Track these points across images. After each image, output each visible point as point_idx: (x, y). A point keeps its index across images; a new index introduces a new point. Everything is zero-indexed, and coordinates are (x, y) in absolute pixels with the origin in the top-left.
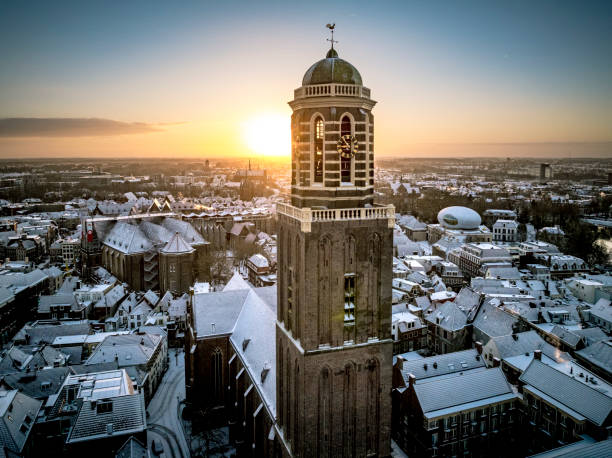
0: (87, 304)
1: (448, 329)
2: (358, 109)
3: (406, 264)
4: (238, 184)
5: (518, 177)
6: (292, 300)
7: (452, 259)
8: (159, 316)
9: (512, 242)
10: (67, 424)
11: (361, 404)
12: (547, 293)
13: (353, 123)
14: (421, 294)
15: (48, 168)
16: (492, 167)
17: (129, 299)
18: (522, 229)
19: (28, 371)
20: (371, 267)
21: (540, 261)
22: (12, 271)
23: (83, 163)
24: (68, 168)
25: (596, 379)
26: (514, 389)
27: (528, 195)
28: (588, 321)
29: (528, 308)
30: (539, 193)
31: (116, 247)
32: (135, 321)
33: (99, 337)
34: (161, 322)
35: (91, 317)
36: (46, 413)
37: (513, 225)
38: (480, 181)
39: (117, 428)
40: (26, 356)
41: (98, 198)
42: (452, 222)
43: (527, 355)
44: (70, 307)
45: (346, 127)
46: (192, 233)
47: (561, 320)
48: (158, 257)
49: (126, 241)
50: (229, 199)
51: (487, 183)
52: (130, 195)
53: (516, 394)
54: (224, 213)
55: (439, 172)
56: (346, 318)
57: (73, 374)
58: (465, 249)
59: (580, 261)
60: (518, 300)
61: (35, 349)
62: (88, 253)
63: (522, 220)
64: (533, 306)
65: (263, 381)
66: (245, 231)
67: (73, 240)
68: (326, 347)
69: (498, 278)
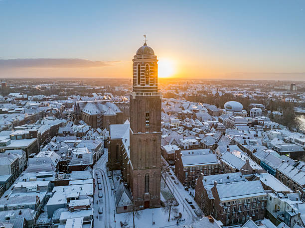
0: (76, 131)
1: (207, 145)
2: (151, 62)
3: (203, 123)
5: (278, 90)
8: (101, 137)
11: (151, 151)
12: (257, 136)
13: (149, 66)
15: (60, 82)
16: (268, 85)
17: (91, 131)
19: (56, 148)
20: (154, 110)
21: (260, 124)
22: (49, 119)
23: (75, 81)
24: (69, 82)
28: (269, 146)
31: (87, 112)
32: (93, 138)
33: (80, 141)
34: (102, 139)
35: (77, 136)
36: (63, 159)
37: (260, 110)
38: (258, 91)
39: (84, 163)
40: (56, 144)
44: (69, 132)
45: (147, 68)
46: (116, 108)
47: (254, 144)
48: (102, 116)
49: (90, 110)
52: (94, 94)
53: (219, 162)
55: (241, 87)
56: (146, 125)
57: (70, 148)
58: (229, 118)
59: (277, 124)
61: (58, 143)
62: (77, 115)
64: (244, 138)
65: (128, 150)
67: (71, 110)
68: (141, 133)
69: (238, 129)
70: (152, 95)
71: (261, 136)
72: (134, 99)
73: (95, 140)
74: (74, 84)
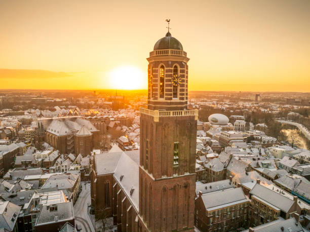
0: (40, 160)
1: (215, 170)
2: (181, 62)
4: (111, 103)
5: (245, 101)
6: (148, 155)
7: (215, 138)
8: (76, 166)
9: (243, 131)
10: (35, 217)
12: (260, 154)
13: (179, 69)
14: (202, 155)
15: (14, 94)
16: (232, 96)
17: (61, 158)
18: (247, 125)
19: (13, 192)
20: (186, 139)
21: (257, 139)
23: (31, 92)
24: (24, 94)
25: (284, 192)
26: (247, 197)
27: (250, 108)
28: (280, 167)
29: (252, 161)
30: (255, 108)
31: (53, 132)
32: (64, 168)
33: (47, 176)
34: (77, 169)
35: (42, 166)
36: (24, 212)
37: (243, 123)
38: (227, 102)
39: (60, 218)
40: (11, 185)
41: (41, 109)
42: (215, 121)
43: (253, 182)
44: (31, 162)
45: (176, 71)
46: (90, 125)
47: (268, 166)
48: (74, 137)
49: (58, 129)
50: (107, 110)
51: (230, 103)
52: (57, 108)
53: (248, 200)
54: (105, 117)
55: (208, 98)
56: (175, 163)
57: (36, 193)
58: (222, 134)
59: (275, 139)
60: (247, 157)
61: (15, 182)
62: (39, 136)
63: (248, 120)
64: (254, 160)
65: (131, 195)
66: (116, 125)
67: (30, 129)
68: (164, 177)
69: (238, 147)
70: (183, 115)
71: (265, 154)
72: (157, 123)
73: (70, 174)
74: (31, 96)
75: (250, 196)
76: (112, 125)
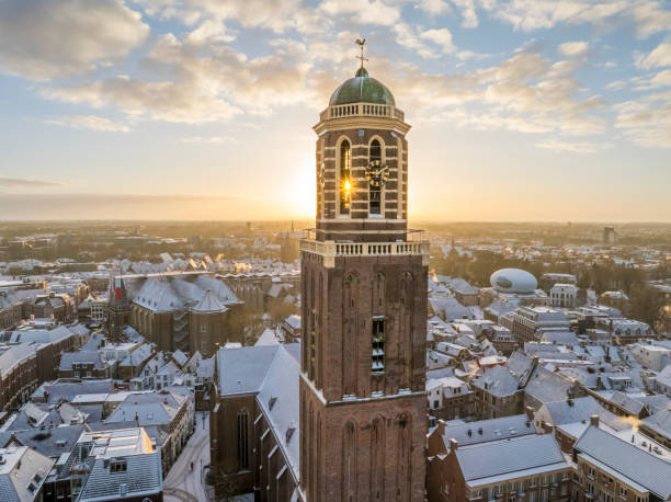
0: (111, 363)
1: (497, 394)
2: (389, 132)
3: (454, 327)
4: (279, 247)
5: (579, 242)
6: (316, 347)
7: (505, 323)
8: (187, 377)
9: (571, 307)
10: (79, 484)
11: (390, 464)
12: (608, 359)
13: (384, 147)
14: (470, 358)
15: (85, 229)
16: (551, 231)
17: (157, 359)
18: (582, 297)
19: (43, 428)
20: (403, 310)
21: (601, 326)
22: (36, 327)
25: (660, 449)
26: (568, 458)
27: (589, 260)
28: (653, 389)
29: (587, 375)
30: (601, 258)
31: (146, 305)
32: (162, 381)
33: (121, 396)
34: (189, 383)
35: (117, 376)
36: (58, 472)
37: (573, 289)
38: (538, 246)
39: (131, 489)
40: (43, 413)
41: (133, 259)
42: (505, 285)
43: (584, 422)
44: (93, 365)
45: (376, 152)
47: (623, 386)
48: (188, 316)
49: (155, 300)
50: (269, 261)
51: (545, 247)
52: (165, 256)
53: (570, 463)
54: (262, 274)
55: (495, 236)
56: (375, 366)
57: (87, 431)
58: (519, 312)
59: (645, 326)
60: (575, 366)
61: (52, 407)
62: (116, 311)
63: (583, 285)
64: (591, 371)
65: (288, 441)
66: (283, 293)
67: (103, 299)
68: (351, 398)
69: (555, 342)
70: (394, 253)
71: (619, 360)
72: (330, 270)
73: (168, 393)
74: (117, 233)
75: (575, 454)
76: (274, 292)
